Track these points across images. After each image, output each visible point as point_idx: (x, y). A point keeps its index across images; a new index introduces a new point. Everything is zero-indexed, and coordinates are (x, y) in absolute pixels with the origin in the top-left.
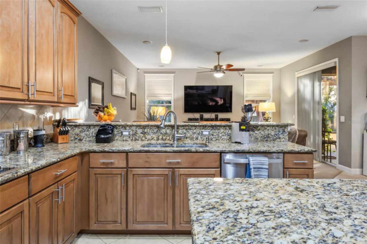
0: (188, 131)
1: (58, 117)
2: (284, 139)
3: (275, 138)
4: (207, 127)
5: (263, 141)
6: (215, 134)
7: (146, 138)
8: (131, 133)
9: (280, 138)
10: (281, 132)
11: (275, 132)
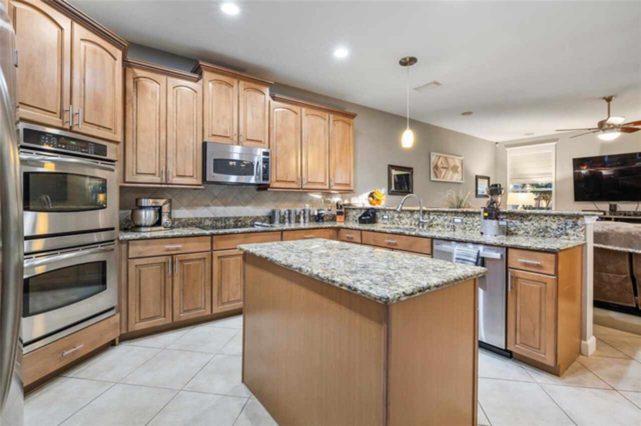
0: (439, 218)
1: (346, 202)
2: (575, 237)
3: (558, 233)
4: (459, 214)
5: (538, 237)
6: (468, 222)
7: (401, 223)
8: (390, 217)
9: (567, 235)
10: (570, 226)
11: (559, 225)
